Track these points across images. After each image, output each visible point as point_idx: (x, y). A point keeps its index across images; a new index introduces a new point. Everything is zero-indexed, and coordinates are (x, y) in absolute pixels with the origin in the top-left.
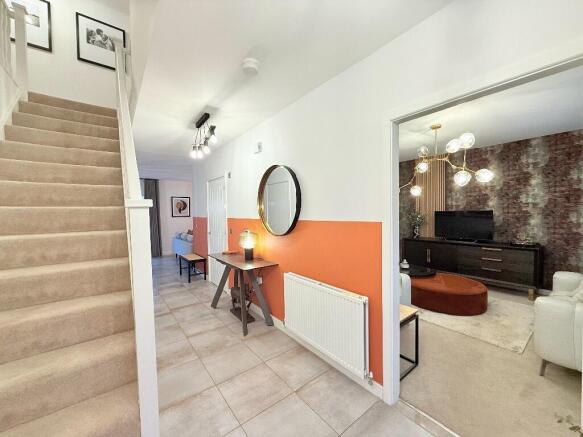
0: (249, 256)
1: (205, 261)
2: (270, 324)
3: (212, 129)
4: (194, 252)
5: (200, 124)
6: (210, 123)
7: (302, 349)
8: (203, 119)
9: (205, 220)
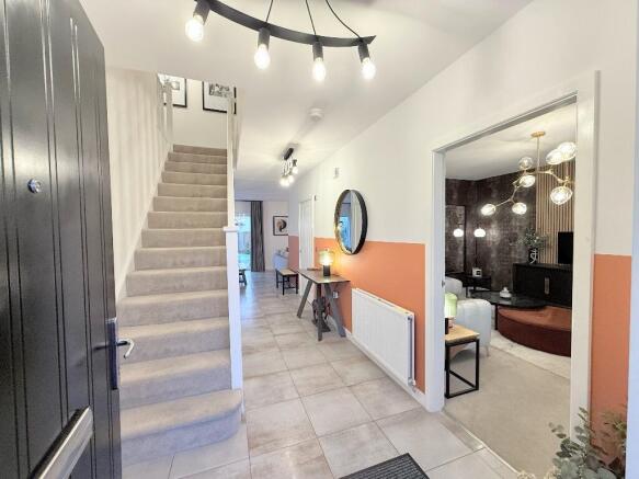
0: (327, 272)
1: (297, 276)
2: (343, 335)
3: (295, 162)
4: (289, 268)
5: (287, 157)
6: (294, 156)
7: (366, 359)
8: (289, 153)
9: (297, 238)
